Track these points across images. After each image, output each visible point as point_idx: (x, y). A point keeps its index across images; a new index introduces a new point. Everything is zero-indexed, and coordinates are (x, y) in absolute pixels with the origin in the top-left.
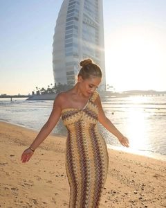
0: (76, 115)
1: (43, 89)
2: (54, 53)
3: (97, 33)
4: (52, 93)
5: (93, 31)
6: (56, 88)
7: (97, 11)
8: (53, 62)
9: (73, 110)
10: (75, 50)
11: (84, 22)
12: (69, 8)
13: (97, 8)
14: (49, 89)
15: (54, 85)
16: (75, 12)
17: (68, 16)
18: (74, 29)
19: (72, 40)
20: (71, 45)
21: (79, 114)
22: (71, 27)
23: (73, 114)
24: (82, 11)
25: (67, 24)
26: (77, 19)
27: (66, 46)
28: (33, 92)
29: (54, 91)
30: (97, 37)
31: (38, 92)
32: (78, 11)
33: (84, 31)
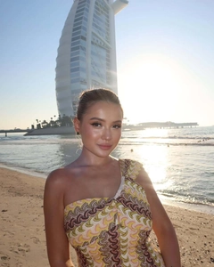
0: (100, 215)
1: (45, 122)
2: (58, 78)
3: (108, 56)
4: (56, 126)
5: (104, 53)
6: (60, 120)
7: (108, 30)
8: (57, 89)
9: (89, 201)
10: (83, 75)
11: (92, 43)
12: (75, 25)
13: (108, 26)
14: (52, 122)
15: (57, 117)
16: (82, 30)
17: (73, 35)
18: (80, 50)
19: (78, 64)
20: (78, 69)
21: (107, 209)
22: (78, 48)
23: (93, 212)
24: (91, 29)
25: (73, 44)
26: (84, 39)
27: (72, 70)
28: (33, 126)
29: (59, 124)
30: (108, 60)
31: (39, 125)
32: (85, 29)
33: (92, 53)
